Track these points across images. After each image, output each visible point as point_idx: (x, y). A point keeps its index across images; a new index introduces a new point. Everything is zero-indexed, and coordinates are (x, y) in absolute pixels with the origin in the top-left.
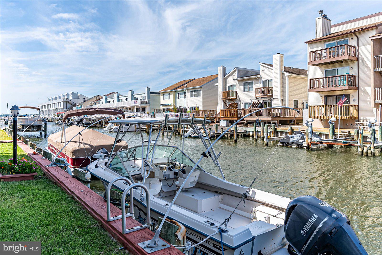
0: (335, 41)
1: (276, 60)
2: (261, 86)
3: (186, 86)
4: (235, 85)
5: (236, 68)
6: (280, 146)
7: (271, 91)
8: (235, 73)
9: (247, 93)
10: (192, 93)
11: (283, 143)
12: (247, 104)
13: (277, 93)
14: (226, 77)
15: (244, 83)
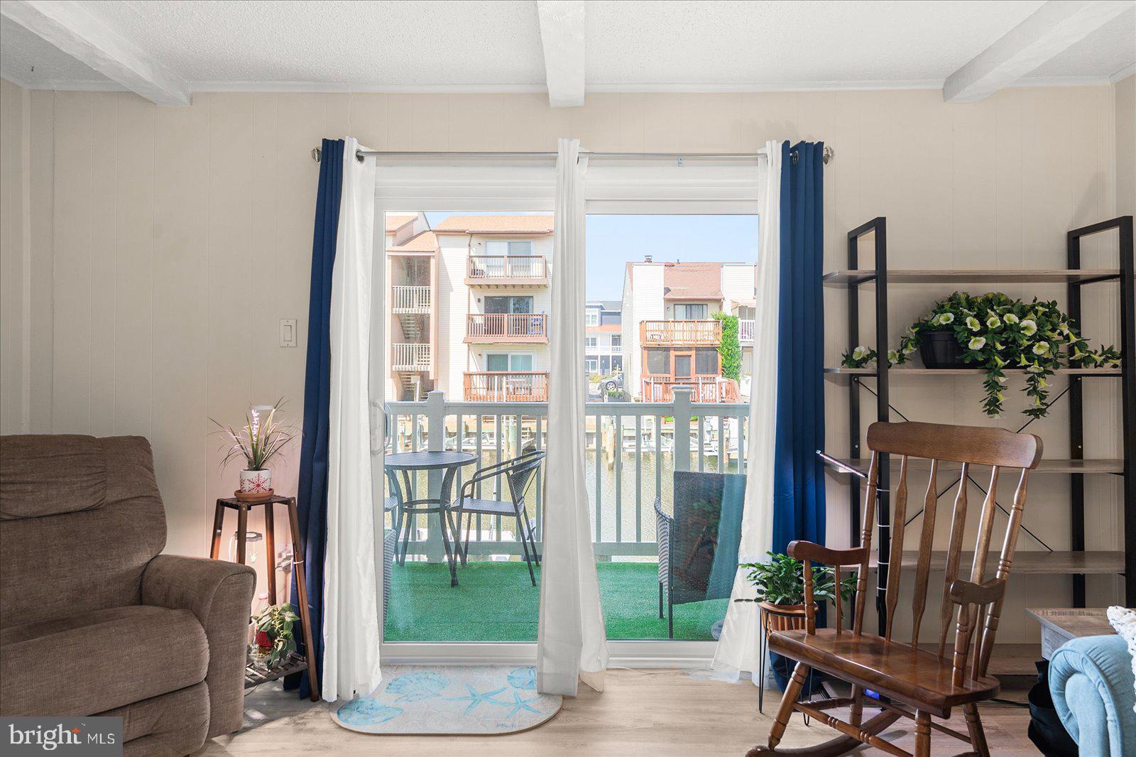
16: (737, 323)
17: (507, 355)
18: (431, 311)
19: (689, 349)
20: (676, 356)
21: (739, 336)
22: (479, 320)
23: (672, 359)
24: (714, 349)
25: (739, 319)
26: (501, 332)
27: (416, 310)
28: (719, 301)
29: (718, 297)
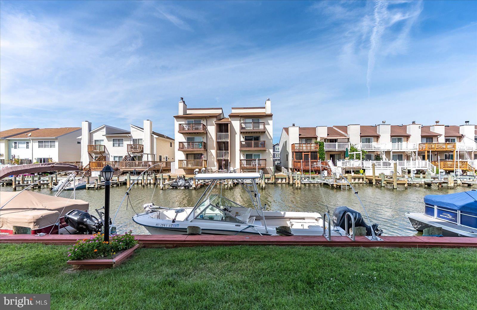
0: (193, 120)
1: (146, 125)
2: (132, 143)
3: (30, 134)
4: (103, 140)
5: (104, 126)
6: (171, 189)
7: (141, 148)
8: (103, 129)
9: (117, 148)
10: (39, 143)
11: (173, 187)
12: (117, 157)
13: (147, 149)
14: (92, 132)
15: (113, 139)
16: (324, 144)
17: (252, 154)
18: (229, 141)
19: (308, 152)
20: (304, 154)
21: (325, 148)
22: (244, 143)
23: (303, 155)
24: (316, 152)
25: (324, 143)
26: (251, 147)
27: (224, 140)
28: (316, 138)
29: (316, 136)
